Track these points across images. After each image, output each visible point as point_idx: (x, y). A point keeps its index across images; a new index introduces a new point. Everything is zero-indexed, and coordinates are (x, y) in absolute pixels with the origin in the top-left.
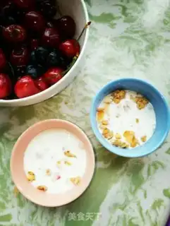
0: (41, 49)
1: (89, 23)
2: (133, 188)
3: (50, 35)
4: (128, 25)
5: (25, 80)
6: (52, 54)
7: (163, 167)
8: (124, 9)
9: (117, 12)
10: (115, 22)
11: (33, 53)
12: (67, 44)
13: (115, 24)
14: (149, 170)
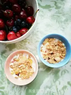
0: (19, 20)
1: (38, 10)
2: (55, 80)
3: (23, 14)
4: (57, 10)
5: (11, 33)
6: (23, 22)
7: (68, 72)
8: (56, 3)
9: (52, 4)
10: (51, 8)
11: (16, 22)
12: (30, 18)
13: (51, 10)
14: (62, 73)
